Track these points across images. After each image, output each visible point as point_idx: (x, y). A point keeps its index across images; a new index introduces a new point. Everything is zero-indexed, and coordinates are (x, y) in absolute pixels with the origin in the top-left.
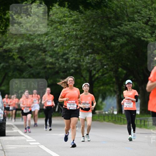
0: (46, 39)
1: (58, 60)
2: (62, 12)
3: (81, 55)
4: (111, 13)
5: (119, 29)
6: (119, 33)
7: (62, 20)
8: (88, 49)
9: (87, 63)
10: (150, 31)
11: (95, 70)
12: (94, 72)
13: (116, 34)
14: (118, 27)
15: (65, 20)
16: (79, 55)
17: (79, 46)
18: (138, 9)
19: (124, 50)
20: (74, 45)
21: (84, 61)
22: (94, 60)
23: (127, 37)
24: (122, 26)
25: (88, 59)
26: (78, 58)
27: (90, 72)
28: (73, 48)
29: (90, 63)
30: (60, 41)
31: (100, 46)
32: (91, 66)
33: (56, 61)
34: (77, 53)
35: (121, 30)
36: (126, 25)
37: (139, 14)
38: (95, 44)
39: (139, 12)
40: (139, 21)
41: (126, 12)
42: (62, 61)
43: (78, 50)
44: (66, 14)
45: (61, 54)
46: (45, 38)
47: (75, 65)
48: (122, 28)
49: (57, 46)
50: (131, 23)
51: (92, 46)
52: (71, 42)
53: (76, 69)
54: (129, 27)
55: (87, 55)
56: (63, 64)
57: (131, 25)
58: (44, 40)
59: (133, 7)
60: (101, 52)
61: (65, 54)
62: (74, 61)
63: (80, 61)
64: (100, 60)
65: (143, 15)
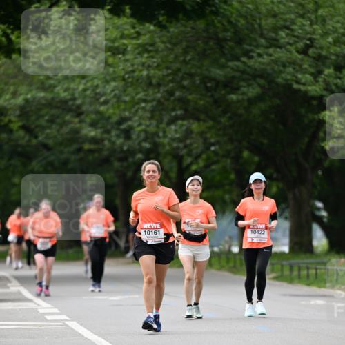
0: (81, 87)
1: (108, 132)
2: (117, 28)
3: (160, 121)
4: (226, 30)
5: (244, 63)
6: (243, 72)
7: (116, 44)
8: (174, 110)
9: (173, 139)
10: (312, 70)
11: (189, 154)
12: (188, 160)
13: (237, 74)
14: (244, 59)
15: (124, 44)
16: (154, 122)
17: (155, 103)
18: (285, 20)
19: (255, 111)
20: (145, 101)
21: (165, 136)
22: (188, 133)
23: (262, 82)
24: (250, 58)
25: (174, 131)
26: (152, 129)
27: (179, 159)
28: (143, 108)
29: (180, 140)
30: (113, 91)
31: (202, 103)
32: (181, 145)
33: (106, 136)
34: (152, 118)
35: (249, 67)
36: (260, 55)
37: (287, 31)
38: (190, 97)
39: (288, 28)
40: (288, 47)
41: (260, 25)
42: (118, 136)
43: (152, 111)
44: (126, 32)
45: (115, 119)
46: (80, 83)
47: (147, 145)
48: (251, 63)
49: (106, 103)
50: (271, 50)
51: (183, 101)
52: (137, 94)
53: (148, 152)
54: (266, 59)
55: (173, 121)
56: (120, 141)
57: (271, 55)
58: (77, 89)
59: (275, 16)
60: (202, 116)
61: (123, 120)
62: (143, 135)
63: (156, 134)
64: (202, 134)
65: (296, 34)
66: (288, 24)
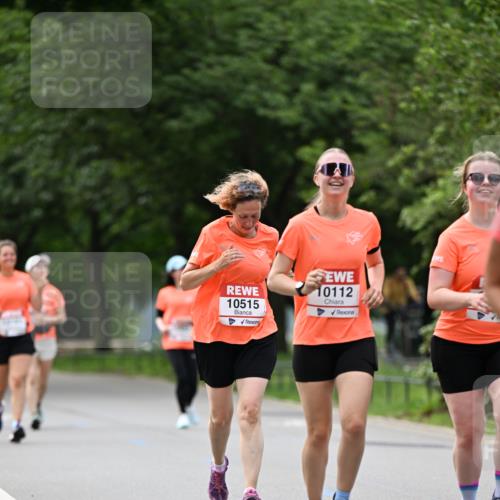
2: (4, 26)
3: (66, 162)
5: (187, 78)
6: (187, 91)
7: (3, 50)
8: (86, 144)
9: (86, 188)
10: (286, 87)
11: (109, 208)
12: (106, 218)
13: (177, 94)
14: (187, 71)
15: (13, 50)
16: (57, 163)
17: (58, 136)
18: (248, 15)
19: (204, 147)
20: (44, 132)
21: (73, 182)
22: (107, 179)
23: (213, 104)
24: (195, 69)
25: (87, 176)
26: (55, 173)
27: (93, 216)
28: (42, 143)
29: (96, 189)
31: (126, 135)
32: (97, 196)
34: (53, 157)
36: (210, 66)
37: (250, 32)
38: (111, 126)
39: (249, 26)
40: (252, 54)
41: (211, 23)
42: (5, 183)
43: (56, 147)
44: (17, 33)
47: (46, 196)
48: (197, 76)
50: (226, 59)
51: (99, 133)
52: (33, 121)
53: (48, 207)
54: (218, 71)
55: (84, 161)
56: (7, 191)
57: (225, 65)
59: (232, 8)
60: (128, 155)
61: (11, 160)
62: (41, 183)
63: (59, 181)
64: (127, 180)
65: (262, 34)
66: (251, 20)
